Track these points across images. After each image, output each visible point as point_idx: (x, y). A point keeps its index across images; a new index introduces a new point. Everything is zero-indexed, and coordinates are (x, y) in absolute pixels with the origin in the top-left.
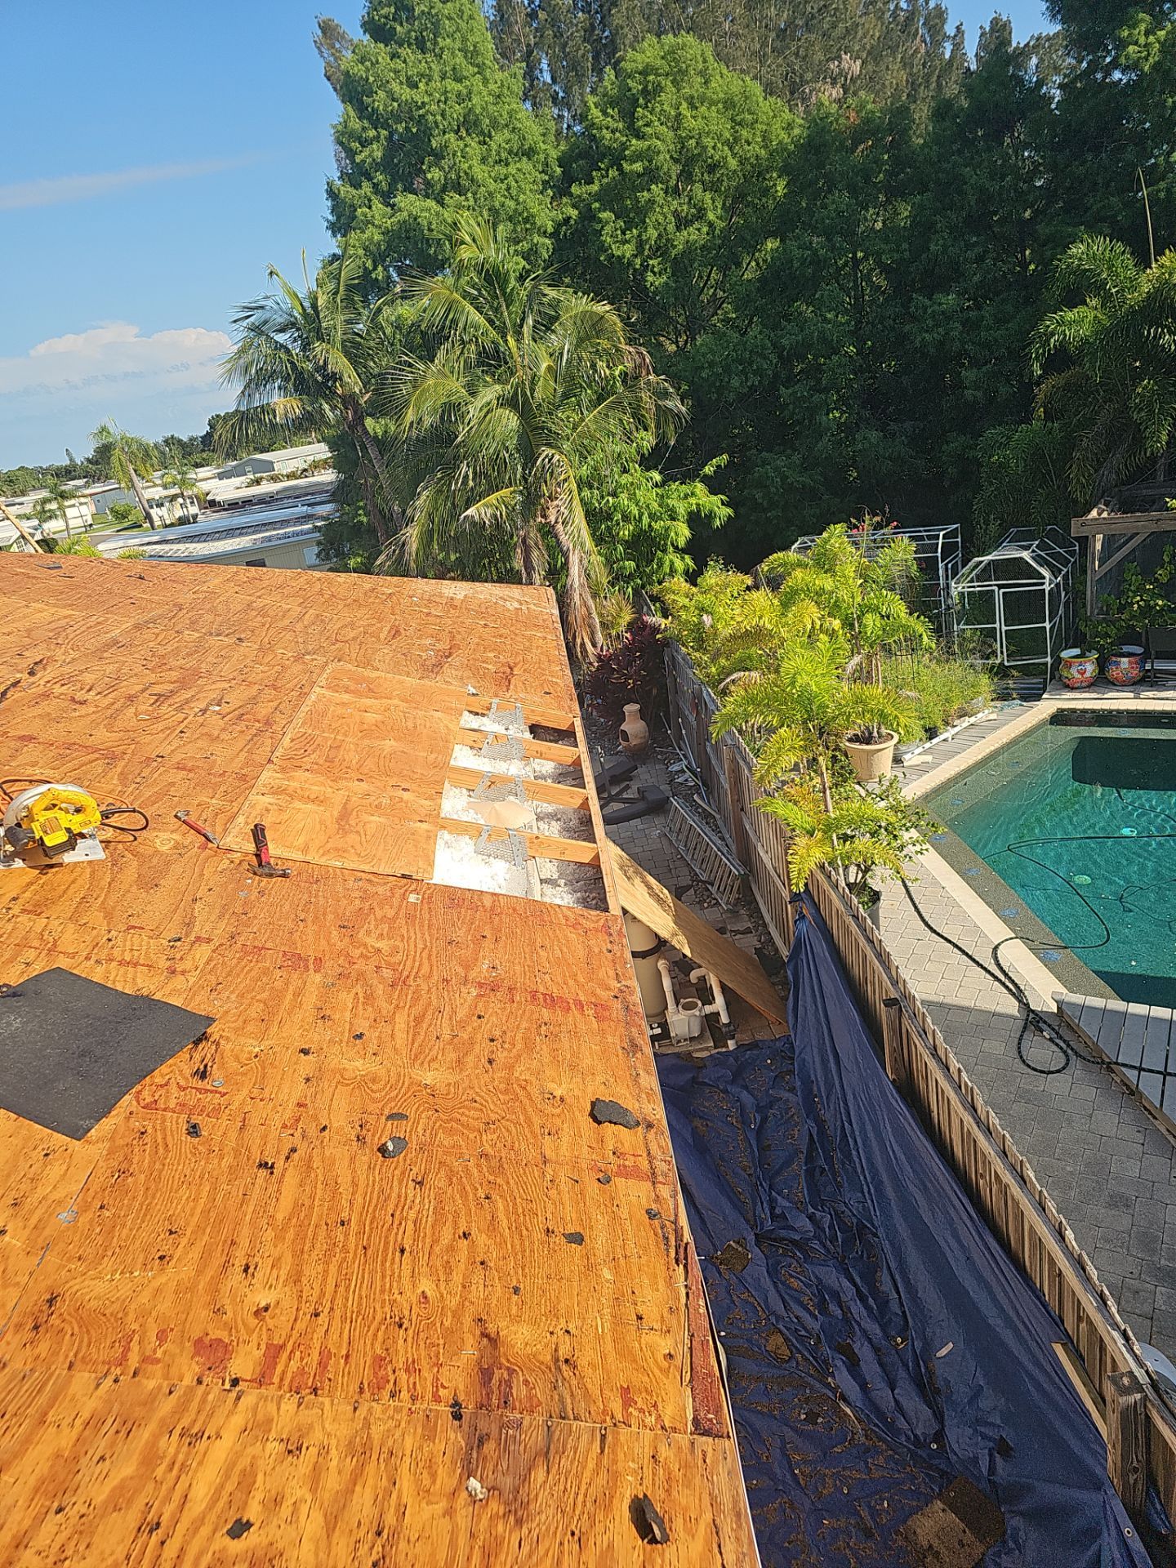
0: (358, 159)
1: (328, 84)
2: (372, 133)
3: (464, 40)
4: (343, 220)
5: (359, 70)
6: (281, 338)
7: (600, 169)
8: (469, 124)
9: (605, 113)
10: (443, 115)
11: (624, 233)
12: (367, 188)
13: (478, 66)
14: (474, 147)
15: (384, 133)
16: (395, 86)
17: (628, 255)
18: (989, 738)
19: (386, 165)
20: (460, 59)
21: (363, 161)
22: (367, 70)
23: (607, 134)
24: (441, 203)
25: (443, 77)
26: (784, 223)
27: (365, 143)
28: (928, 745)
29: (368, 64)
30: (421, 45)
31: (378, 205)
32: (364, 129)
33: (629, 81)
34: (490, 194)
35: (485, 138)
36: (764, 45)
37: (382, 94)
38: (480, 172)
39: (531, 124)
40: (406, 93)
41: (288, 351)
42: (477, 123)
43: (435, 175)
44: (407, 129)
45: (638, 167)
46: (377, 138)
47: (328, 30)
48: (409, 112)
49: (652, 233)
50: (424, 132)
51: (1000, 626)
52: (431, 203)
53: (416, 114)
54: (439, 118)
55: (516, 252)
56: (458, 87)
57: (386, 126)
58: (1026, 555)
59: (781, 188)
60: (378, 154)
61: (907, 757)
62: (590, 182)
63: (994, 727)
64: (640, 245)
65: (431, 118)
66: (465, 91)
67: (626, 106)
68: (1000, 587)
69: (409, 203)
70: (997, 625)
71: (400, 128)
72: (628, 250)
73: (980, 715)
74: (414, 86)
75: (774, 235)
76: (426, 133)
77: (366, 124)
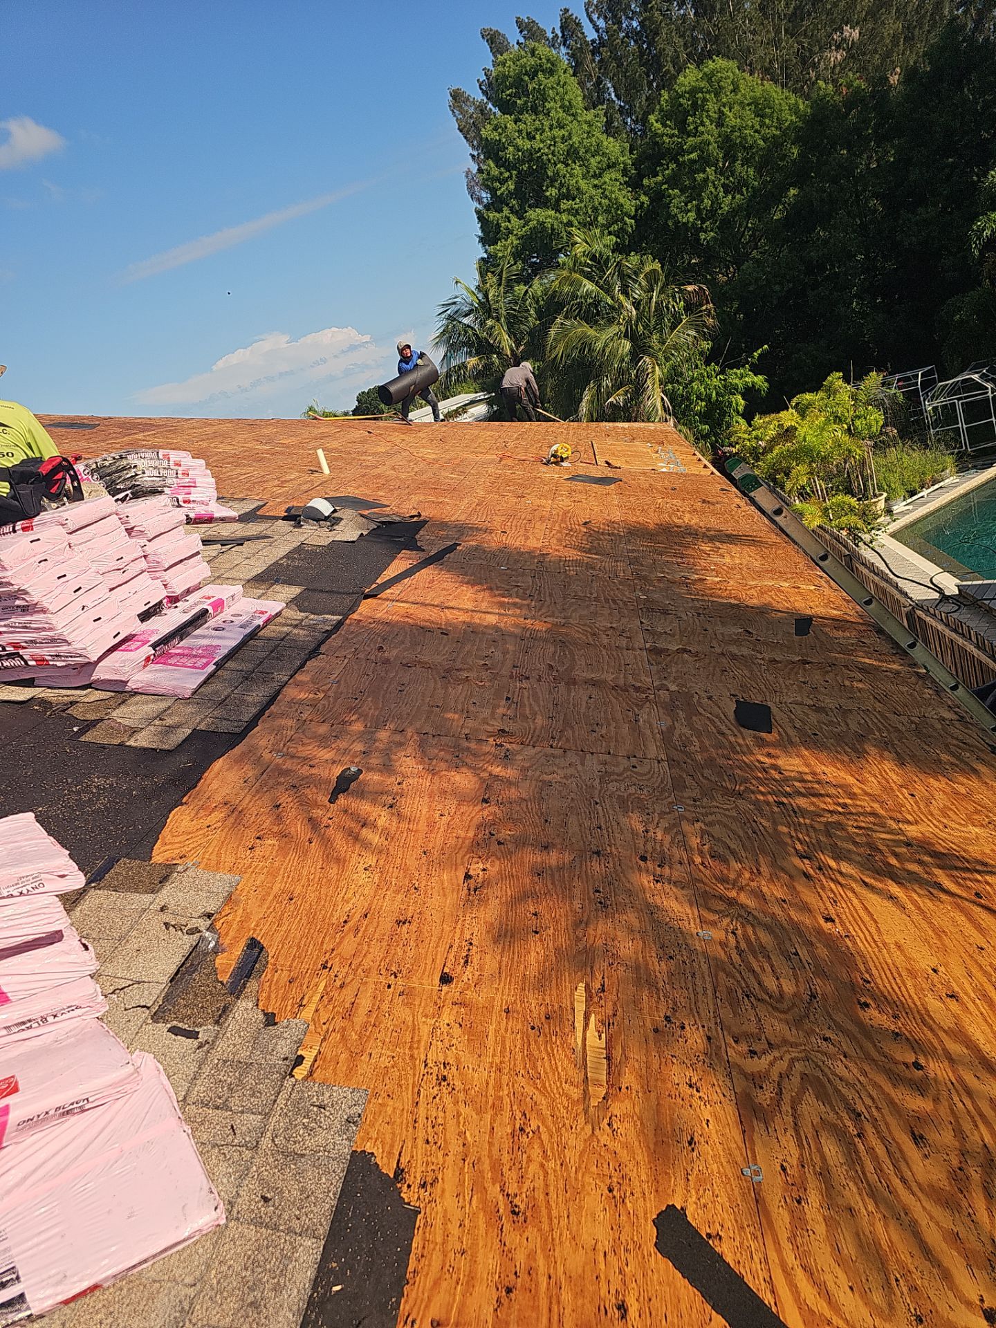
0: (499, 193)
1: (460, 134)
2: (507, 174)
3: (562, 99)
4: (490, 234)
5: (495, 136)
6: (466, 321)
7: (662, 165)
8: (572, 154)
9: (664, 125)
10: (553, 154)
11: (686, 205)
12: (506, 211)
13: (573, 115)
14: (578, 170)
15: (514, 172)
16: (519, 142)
17: (691, 220)
18: (952, 492)
19: (517, 194)
20: (561, 114)
21: (502, 194)
22: (500, 134)
23: (667, 140)
24: (557, 210)
25: (551, 129)
26: (800, 175)
27: (503, 182)
28: (909, 500)
29: (500, 130)
30: (535, 110)
31: (513, 218)
32: (501, 173)
33: (681, 100)
34: (591, 197)
35: (584, 162)
36: (778, 32)
37: (511, 149)
38: (583, 184)
39: (613, 147)
40: (526, 144)
41: (472, 328)
42: (576, 151)
43: (552, 192)
44: (530, 167)
45: (694, 156)
46: (511, 177)
47: (457, 96)
48: (531, 156)
49: (707, 202)
50: (541, 167)
51: (962, 425)
52: (552, 213)
53: (535, 156)
54: (550, 156)
55: (610, 233)
56: (562, 132)
57: (515, 168)
58: (975, 377)
59: (795, 151)
60: (512, 187)
61: (895, 508)
62: (656, 175)
63: (955, 485)
64: (699, 211)
65: (545, 157)
66: (567, 134)
67: (679, 116)
68: (959, 399)
69: (538, 215)
70: (960, 425)
71: (525, 167)
72: (692, 216)
73: (947, 481)
74: (531, 137)
75: (794, 185)
76: (543, 167)
77: (502, 170)
